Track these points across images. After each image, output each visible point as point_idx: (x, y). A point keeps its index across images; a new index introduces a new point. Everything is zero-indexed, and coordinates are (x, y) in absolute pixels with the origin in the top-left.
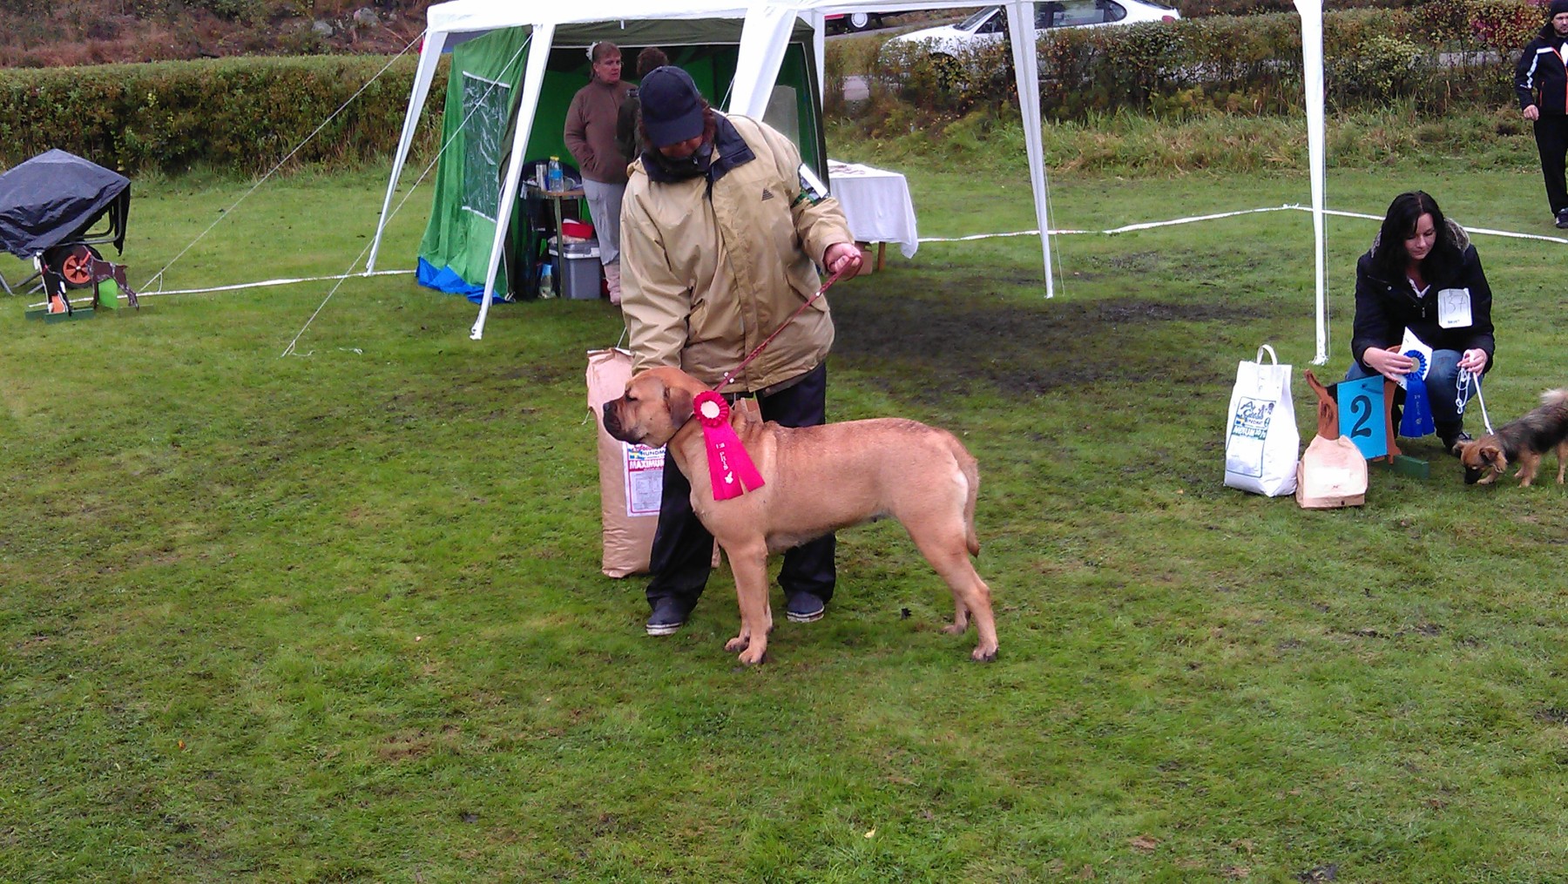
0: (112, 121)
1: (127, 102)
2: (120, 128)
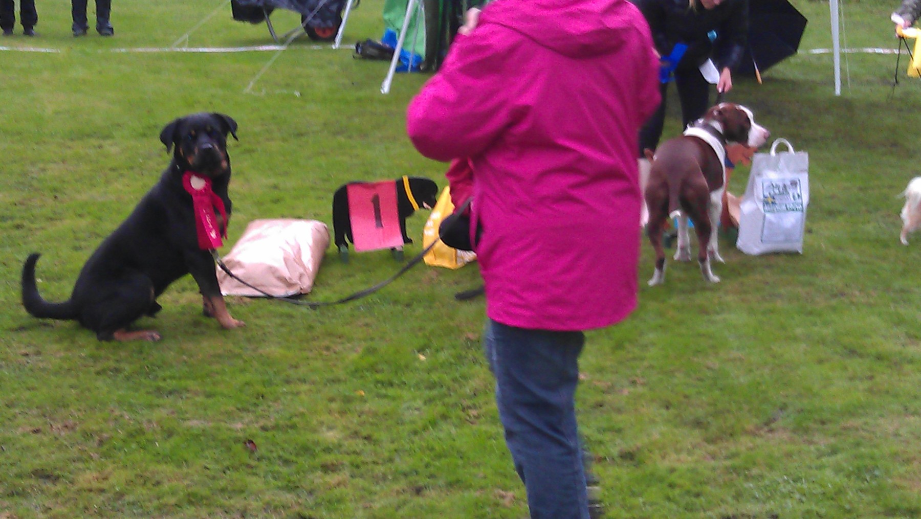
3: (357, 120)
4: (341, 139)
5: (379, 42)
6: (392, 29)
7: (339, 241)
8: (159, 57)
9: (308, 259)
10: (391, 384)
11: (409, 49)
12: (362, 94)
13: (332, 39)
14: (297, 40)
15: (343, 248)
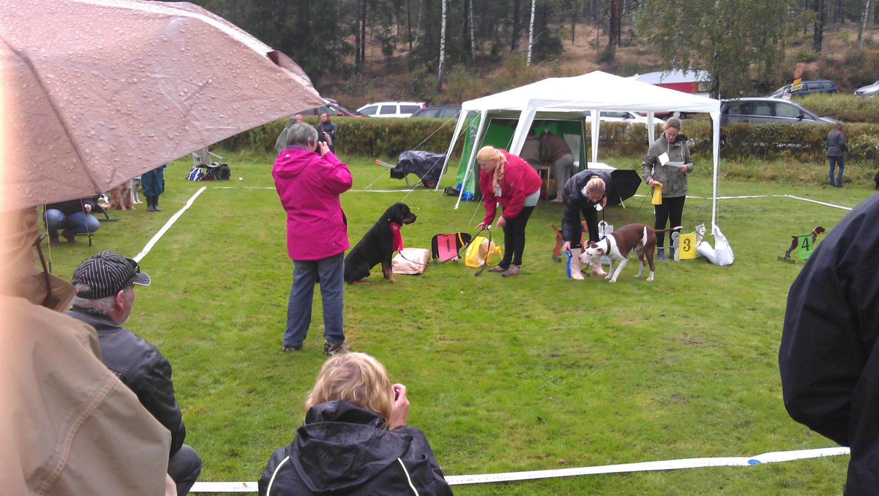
0: (373, 137)
1: (379, 131)
2: (376, 139)
3: (443, 219)
4: (436, 225)
5: (455, 188)
6: (460, 182)
7: (434, 257)
8: (359, 193)
9: (422, 261)
10: (450, 299)
11: (467, 191)
12: (446, 209)
13: (434, 187)
14: (419, 187)
15: (435, 259)
